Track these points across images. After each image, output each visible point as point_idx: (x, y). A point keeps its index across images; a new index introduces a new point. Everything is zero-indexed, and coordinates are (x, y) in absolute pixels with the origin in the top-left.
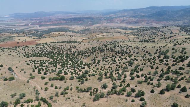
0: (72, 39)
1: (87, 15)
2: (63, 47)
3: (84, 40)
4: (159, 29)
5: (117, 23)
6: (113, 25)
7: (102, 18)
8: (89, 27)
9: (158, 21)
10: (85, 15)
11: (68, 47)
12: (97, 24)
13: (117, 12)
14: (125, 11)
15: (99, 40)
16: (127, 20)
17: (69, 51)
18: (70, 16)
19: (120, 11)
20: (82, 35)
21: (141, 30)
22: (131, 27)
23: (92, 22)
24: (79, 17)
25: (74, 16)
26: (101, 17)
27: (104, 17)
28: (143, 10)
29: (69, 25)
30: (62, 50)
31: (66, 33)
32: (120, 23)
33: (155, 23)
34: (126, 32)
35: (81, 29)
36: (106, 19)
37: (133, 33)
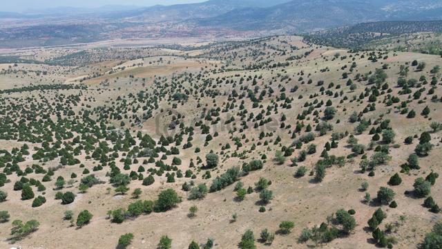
0: (47, 80)
1: (60, 19)
2: (36, 103)
3: (85, 79)
4: (262, 43)
5: (149, 36)
6: (140, 42)
7: (108, 26)
8: (78, 49)
9: (239, 30)
10: (53, 20)
11: (54, 101)
12: (98, 40)
13: (141, 13)
14: (159, 9)
15: (136, 77)
16: (171, 29)
17: (62, 112)
18: (9, 23)
19: (148, 10)
20: (68, 68)
21: (224, 48)
22: (188, 44)
23: (81, 38)
24: (35, 24)
25: (21, 22)
26: (104, 25)
27: (113, 24)
28: (201, 7)
29: (11, 48)
30: (37, 113)
31: (16, 65)
32: (156, 36)
33: (234, 35)
34: (187, 54)
35: (56, 55)
36: (116, 29)
37: (208, 55)
